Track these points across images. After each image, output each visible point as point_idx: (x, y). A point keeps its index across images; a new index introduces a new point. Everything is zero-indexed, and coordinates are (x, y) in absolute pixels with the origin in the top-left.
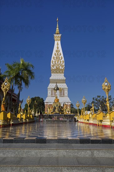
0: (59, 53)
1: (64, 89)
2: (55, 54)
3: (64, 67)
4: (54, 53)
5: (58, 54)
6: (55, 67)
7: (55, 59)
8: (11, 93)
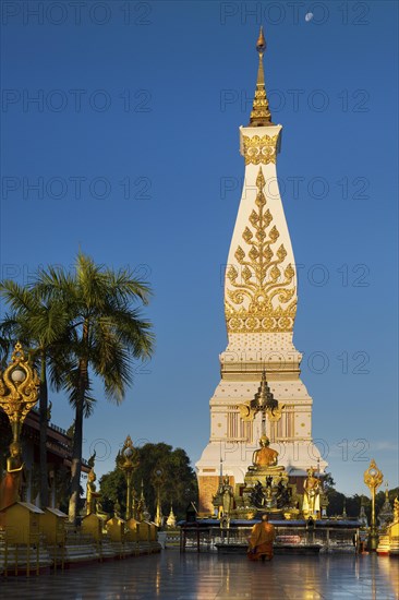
0: (268, 230)
1: (289, 406)
2: (247, 234)
3: (295, 297)
4: (244, 230)
5: (261, 234)
6: (247, 302)
7: (247, 259)
8: (37, 426)
